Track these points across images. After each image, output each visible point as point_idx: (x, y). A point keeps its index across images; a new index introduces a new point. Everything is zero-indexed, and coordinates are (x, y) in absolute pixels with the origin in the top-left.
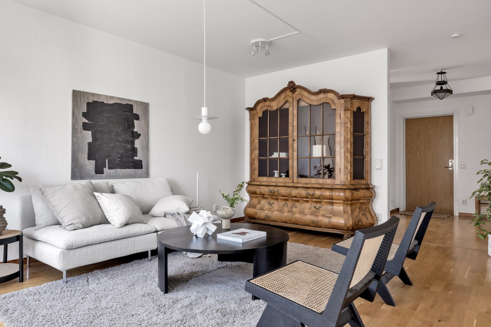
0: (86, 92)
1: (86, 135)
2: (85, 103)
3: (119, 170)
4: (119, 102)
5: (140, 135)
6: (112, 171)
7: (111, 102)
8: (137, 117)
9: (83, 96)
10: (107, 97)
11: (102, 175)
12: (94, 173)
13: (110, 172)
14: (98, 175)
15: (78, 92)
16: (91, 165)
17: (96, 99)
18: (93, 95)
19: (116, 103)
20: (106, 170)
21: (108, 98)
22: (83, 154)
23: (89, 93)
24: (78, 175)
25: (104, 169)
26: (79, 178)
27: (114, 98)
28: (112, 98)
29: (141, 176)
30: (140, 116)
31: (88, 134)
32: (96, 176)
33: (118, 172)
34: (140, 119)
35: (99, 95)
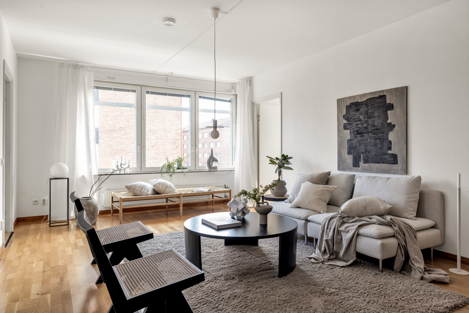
0: (345, 98)
1: (346, 133)
2: (344, 107)
3: (372, 165)
4: (372, 97)
5: (394, 126)
6: (366, 165)
7: (364, 99)
8: (391, 107)
9: (344, 101)
10: (360, 96)
11: (358, 168)
12: (352, 166)
13: (365, 166)
14: (355, 168)
15: (340, 99)
16: (349, 159)
17: (352, 101)
18: (350, 98)
19: (369, 99)
20: (361, 164)
21: (362, 96)
22: (344, 150)
23: (347, 98)
24: (342, 167)
25: (360, 163)
26: (342, 170)
27: (367, 95)
28: (365, 95)
29: (396, 172)
30: (394, 105)
31: (347, 132)
32: (354, 169)
33: (372, 166)
34: (394, 108)
35: (354, 96)
